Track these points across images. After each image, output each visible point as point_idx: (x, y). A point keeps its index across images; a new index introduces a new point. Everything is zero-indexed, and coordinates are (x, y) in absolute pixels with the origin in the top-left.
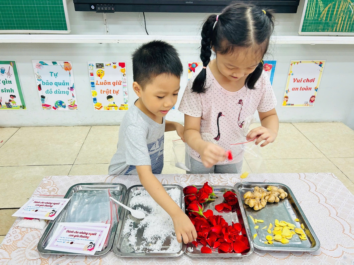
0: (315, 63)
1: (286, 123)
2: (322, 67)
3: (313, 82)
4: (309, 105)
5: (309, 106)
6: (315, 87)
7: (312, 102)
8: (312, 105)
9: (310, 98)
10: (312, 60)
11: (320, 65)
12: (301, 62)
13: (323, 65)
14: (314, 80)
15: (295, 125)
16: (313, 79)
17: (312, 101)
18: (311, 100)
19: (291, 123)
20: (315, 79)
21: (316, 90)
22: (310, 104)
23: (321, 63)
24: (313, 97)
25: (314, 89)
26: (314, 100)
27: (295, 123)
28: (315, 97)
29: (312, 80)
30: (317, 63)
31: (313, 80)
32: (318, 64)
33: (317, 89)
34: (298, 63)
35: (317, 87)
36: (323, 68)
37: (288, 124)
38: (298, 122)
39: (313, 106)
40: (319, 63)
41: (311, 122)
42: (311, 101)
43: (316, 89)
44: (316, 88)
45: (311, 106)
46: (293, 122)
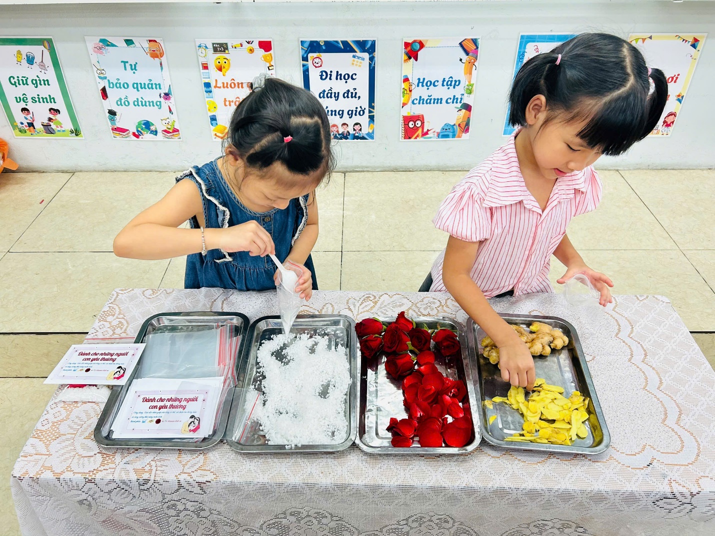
0: (684, 40)
1: (606, 170)
2: (697, 49)
3: (675, 82)
4: (661, 133)
5: (660, 135)
6: (678, 94)
7: (668, 125)
8: (667, 132)
9: (665, 118)
10: (677, 34)
11: (694, 46)
12: (651, 38)
13: (700, 46)
14: (677, 78)
15: (626, 174)
16: (675, 76)
17: (669, 123)
18: (667, 122)
19: (618, 170)
20: (679, 75)
21: (680, 101)
22: (663, 131)
23: (696, 40)
24: (672, 115)
25: (676, 98)
26: (673, 122)
27: (627, 172)
28: (675, 116)
29: (673, 78)
30: (686, 41)
31: (675, 79)
32: (689, 42)
33: (682, 97)
34: (644, 40)
35: (682, 95)
36: (700, 50)
37: (612, 172)
38: (634, 169)
39: (670, 134)
40: (691, 40)
41: (662, 169)
42: (665, 124)
43: (680, 98)
44: (679, 96)
45: (665, 135)
46: (622, 169)
